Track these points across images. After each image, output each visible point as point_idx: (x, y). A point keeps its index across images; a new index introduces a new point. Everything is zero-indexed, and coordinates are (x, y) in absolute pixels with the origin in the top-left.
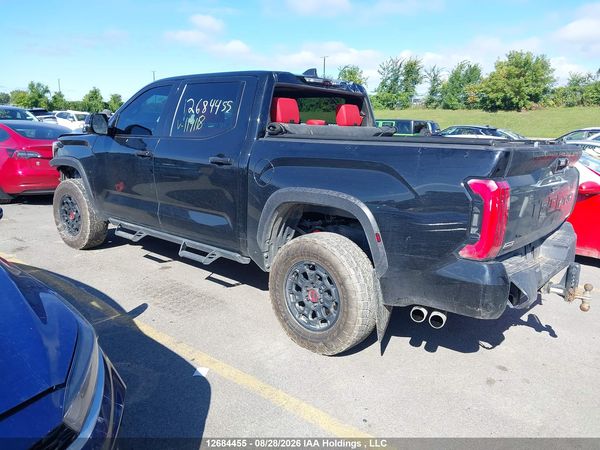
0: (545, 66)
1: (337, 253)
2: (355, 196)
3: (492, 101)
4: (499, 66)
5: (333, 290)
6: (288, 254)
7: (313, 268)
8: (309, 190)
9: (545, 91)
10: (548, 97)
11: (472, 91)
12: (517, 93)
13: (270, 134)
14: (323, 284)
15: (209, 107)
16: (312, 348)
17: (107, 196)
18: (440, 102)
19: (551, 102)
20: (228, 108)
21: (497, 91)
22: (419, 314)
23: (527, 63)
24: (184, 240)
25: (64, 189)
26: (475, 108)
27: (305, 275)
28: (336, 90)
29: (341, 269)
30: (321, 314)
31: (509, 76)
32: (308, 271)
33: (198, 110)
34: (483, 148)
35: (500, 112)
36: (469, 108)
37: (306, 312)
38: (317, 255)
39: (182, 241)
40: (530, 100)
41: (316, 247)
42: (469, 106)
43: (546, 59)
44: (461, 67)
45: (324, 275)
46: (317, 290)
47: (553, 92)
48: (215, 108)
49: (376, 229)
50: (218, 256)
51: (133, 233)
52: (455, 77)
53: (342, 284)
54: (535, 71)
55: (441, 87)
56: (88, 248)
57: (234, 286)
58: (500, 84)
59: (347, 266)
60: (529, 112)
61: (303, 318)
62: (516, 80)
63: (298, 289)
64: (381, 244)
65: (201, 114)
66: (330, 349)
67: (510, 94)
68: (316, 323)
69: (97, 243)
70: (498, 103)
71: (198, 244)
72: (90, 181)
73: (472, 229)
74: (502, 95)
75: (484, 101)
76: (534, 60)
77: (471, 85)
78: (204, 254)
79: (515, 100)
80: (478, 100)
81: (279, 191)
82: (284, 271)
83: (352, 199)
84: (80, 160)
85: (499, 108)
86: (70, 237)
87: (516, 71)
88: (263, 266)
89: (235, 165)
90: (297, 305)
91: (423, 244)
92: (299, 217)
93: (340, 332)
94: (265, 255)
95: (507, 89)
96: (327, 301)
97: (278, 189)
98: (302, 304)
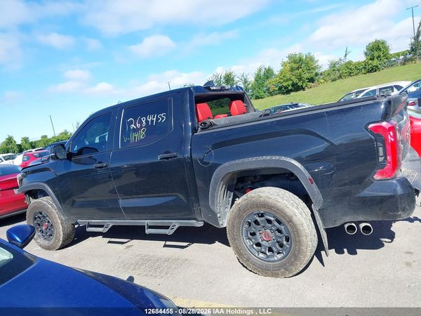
0: (312, 59)
1: (280, 200)
2: (285, 156)
3: (286, 88)
4: (284, 64)
5: (282, 228)
6: (240, 210)
7: (262, 215)
8: (246, 160)
9: (316, 75)
10: (319, 78)
11: (271, 83)
12: (300, 79)
13: (202, 129)
14: (274, 225)
15: (147, 122)
16: (275, 275)
17: (73, 204)
18: (252, 95)
19: (322, 81)
20: (163, 118)
21: (287, 80)
22: (351, 228)
23: (300, 60)
24: (146, 221)
25: (35, 208)
26: (276, 94)
27: (256, 222)
28: (228, 92)
29: (287, 210)
30: (276, 248)
31: (292, 70)
32: (259, 219)
33: (138, 125)
34: (371, 102)
35: (292, 94)
36: (272, 95)
37: (263, 250)
38: (264, 205)
39: (146, 222)
40: (309, 82)
41: (262, 199)
42: (271, 94)
43: (312, 55)
44: (260, 70)
45: (272, 219)
46: (268, 231)
47: (321, 74)
48: (152, 121)
49: (308, 175)
50: (177, 226)
51: (102, 226)
52: (258, 78)
53: (290, 221)
54: (307, 64)
55: (250, 86)
56: (62, 247)
57: (187, 246)
58: (288, 75)
59: (291, 207)
60: (310, 90)
61: (261, 255)
62: (297, 71)
63: (253, 234)
64: (314, 185)
65: (141, 127)
66: (290, 272)
67: (296, 80)
68: (273, 256)
69: (68, 242)
70: (290, 88)
71: (158, 221)
72: (57, 196)
73: (380, 158)
74: (290, 82)
75: (280, 88)
76: (304, 57)
77: (270, 81)
78: (167, 227)
79: (300, 84)
80: (277, 89)
81: (222, 166)
82: (239, 223)
83: (283, 158)
84: (46, 182)
85: (291, 91)
86: (46, 243)
87: (295, 66)
88: (218, 224)
89: (180, 156)
90: (254, 246)
91: (346, 178)
92: (235, 182)
93: (296, 257)
94: (218, 215)
95: (293, 78)
96: (280, 237)
97: (221, 164)
98: (258, 245)
